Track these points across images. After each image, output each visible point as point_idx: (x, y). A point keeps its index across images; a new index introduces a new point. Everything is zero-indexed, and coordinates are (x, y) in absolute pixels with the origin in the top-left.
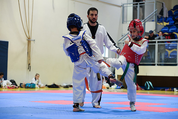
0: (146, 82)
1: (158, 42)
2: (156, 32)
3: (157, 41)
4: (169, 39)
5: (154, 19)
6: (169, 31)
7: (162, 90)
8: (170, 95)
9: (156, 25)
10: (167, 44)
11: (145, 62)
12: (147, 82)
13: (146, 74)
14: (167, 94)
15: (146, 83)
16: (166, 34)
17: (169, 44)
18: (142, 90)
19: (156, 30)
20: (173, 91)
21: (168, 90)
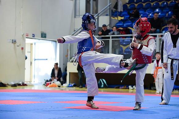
1: (113, 38)
2: (110, 26)
3: (111, 36)
4: (124, 34)
5: (108, 13)
6: (123, 25)
7: (116, 88)
8: (124, 93)
9: (110, 20)
10: (122, 40)
12: (101, 80)
14: (121, 92)
16: (120, 30)
17: (124, 40)
19: (110, 24)
21: (123, 87)
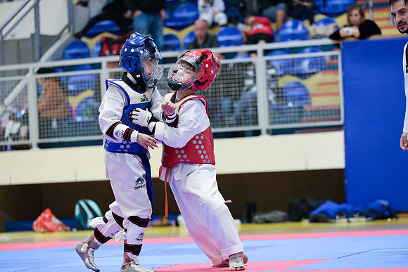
0: (76, 202)
2: (69, 31)
9: (71, 10)
11: (65, 136)
12: (82, 203)
13: (76, 174)
15: (77, 208)
18: (66, 231)
19: (70, 25)
20: (177, 224)
21: (158, 222)
